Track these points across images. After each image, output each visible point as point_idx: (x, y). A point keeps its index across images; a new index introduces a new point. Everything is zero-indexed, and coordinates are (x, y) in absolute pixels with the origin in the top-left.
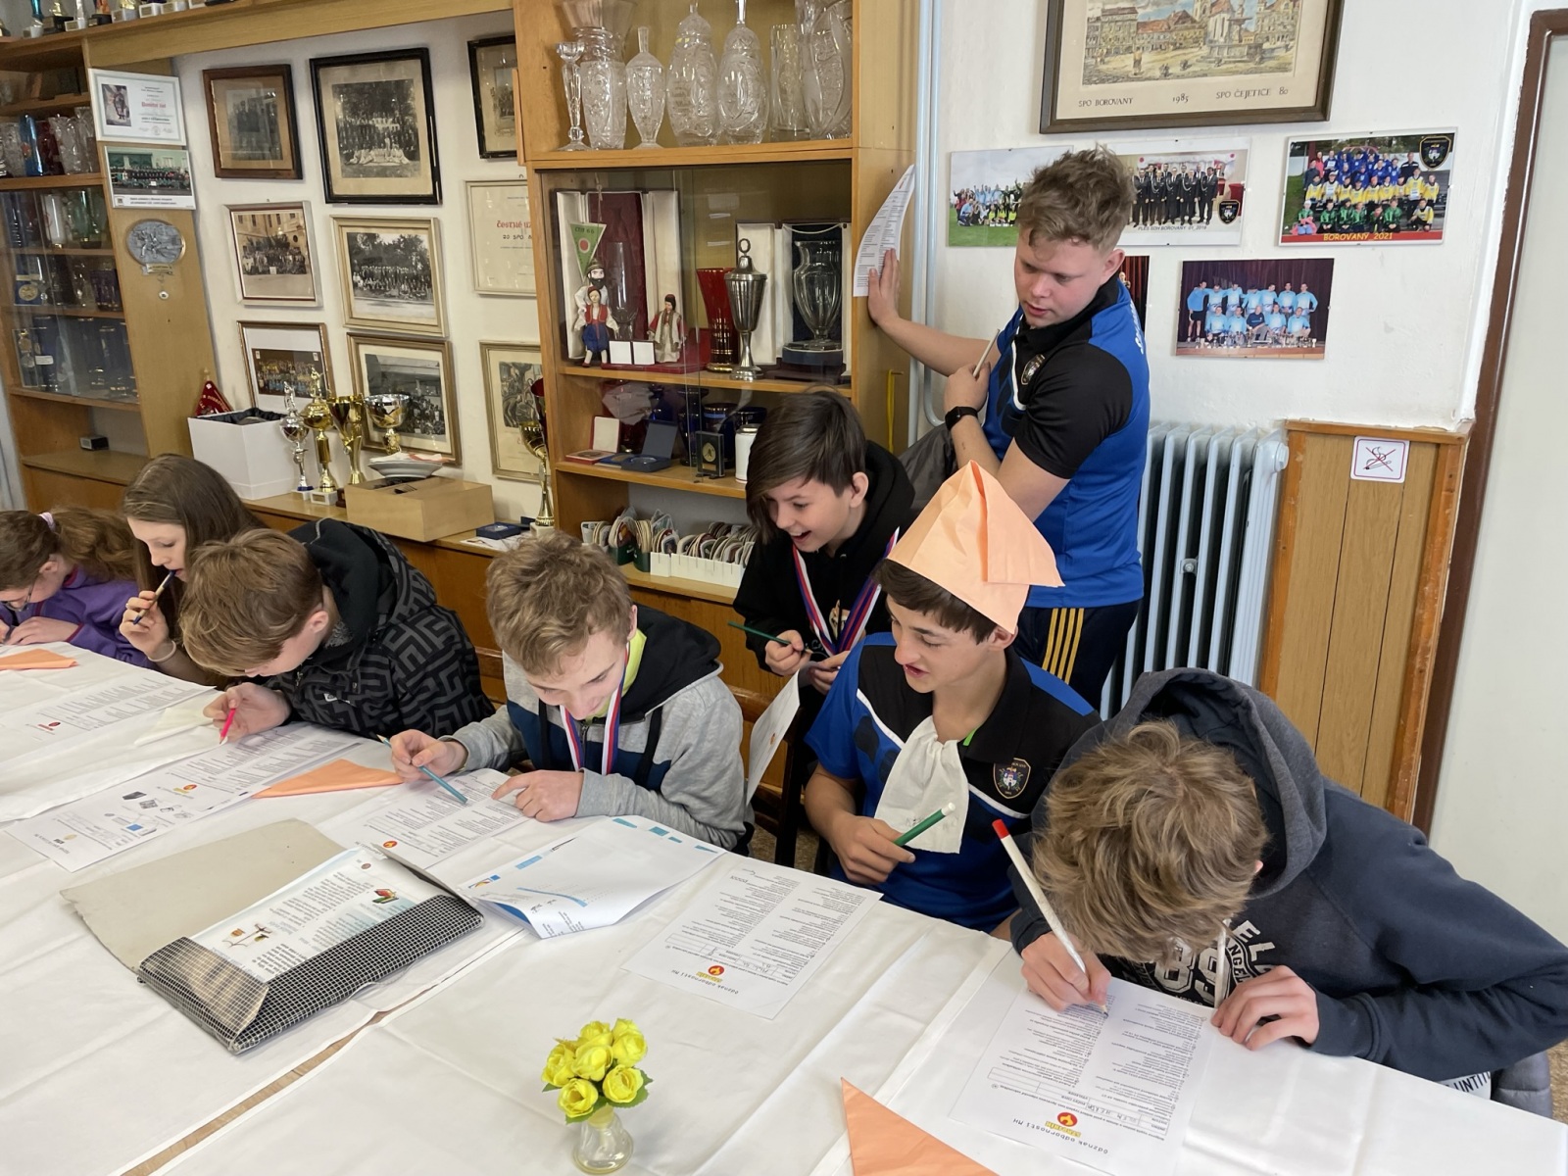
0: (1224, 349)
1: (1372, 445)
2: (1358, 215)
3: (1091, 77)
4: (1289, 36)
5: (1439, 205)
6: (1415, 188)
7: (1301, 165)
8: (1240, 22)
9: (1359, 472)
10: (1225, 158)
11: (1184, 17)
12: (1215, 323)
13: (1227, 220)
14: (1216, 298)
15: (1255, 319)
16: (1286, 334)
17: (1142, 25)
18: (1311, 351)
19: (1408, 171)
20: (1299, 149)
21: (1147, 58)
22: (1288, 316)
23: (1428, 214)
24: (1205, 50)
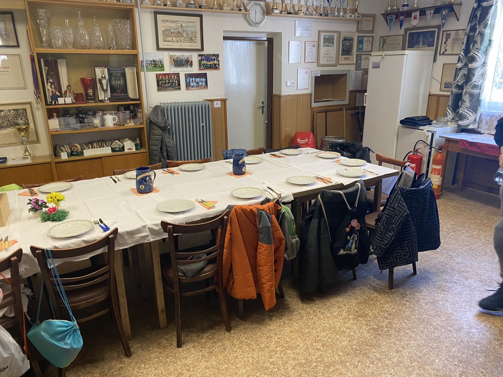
0: (194, 88)
1: (216, 102)
2: (209, 66)
3: (164, 41)
4: (196, 37)
5: (219, 64)
6: (215, 62)
7: (200, 58)
8: (188, 34)
9: (215, 106)
10: (189, 56)
11: (179, 32)
12: (192, 84)
13: (191, 67)
14: (191, 80)
15: (197, 83)
16: (203, 85)
17: (172, 33)
18: (206, 88)
19: (214, 59)
20: (199, 55)
21: (174, 38)
22: (202, 82)
23: (218, 66)
24: (183, 38)
